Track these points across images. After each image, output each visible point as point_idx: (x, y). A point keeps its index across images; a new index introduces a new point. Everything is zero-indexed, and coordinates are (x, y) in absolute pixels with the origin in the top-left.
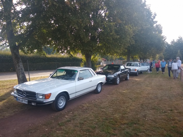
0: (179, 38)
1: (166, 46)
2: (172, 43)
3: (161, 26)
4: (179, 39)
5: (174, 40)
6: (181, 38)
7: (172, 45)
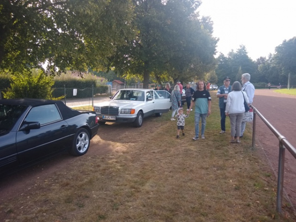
0: (241, 46)
1: (221, 60)
2: (230, 55)
3: (211, 20)
4: (240, 48)
5: (233, 50)
6: (244, 48)
7: (229, 58)
